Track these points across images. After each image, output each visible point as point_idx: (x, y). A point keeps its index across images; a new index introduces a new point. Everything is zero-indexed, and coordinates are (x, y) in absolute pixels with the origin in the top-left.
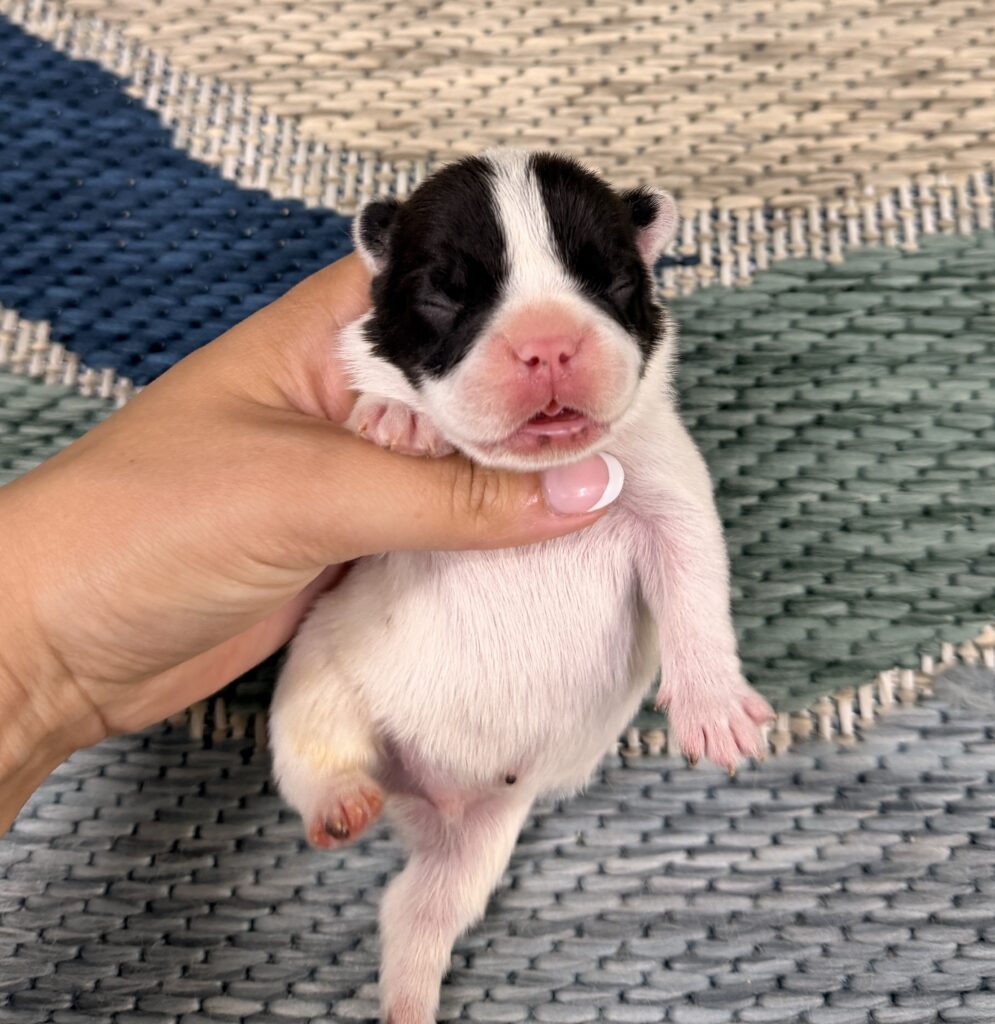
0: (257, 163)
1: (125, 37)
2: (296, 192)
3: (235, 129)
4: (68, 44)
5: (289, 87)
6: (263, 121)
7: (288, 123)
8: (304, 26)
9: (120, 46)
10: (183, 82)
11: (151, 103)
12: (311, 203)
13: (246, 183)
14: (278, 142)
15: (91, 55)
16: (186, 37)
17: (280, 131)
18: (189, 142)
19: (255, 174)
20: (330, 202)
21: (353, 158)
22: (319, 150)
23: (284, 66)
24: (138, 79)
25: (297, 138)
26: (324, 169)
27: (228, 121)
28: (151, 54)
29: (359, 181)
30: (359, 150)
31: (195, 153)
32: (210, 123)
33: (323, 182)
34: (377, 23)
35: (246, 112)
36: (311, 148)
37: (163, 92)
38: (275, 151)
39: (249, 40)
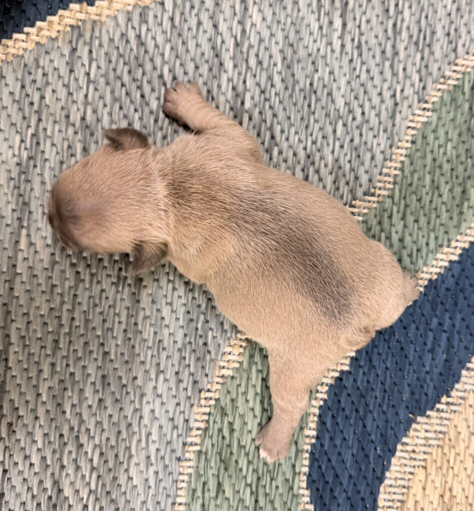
0: (407, 451)
1: (469, 392)
2: (393, 468)
3: (423, 442)
4: (468, 369)
5: (439, 464)
6: (425, 453)
7: (423, 464)
8: (465, 469)
9: (465, 391)
10: (446, 419)
11: (438, 406)
12: (387, 474)
13: (399, 447)
14: (415, 459)
15: (463, 379)
16: (466, 420)
17: (420, 460)
18: (418, 423)
19: (402, 451)
20: (387, 482)
21: (405, 491)
22: (411, 476)
23: (448, 461)
24: (450, 400)
25: (416, 468)
26: (401, 479)
27: (426, 438)
28: (460, 404)
29: (395, 493)
30: (408, 494)
31: (414, 426)
32: (427, 431)
33: (396, 479)
34: (464, 500)
35: (430, 446)
36: (411, 473)
37: (442, 411)
38: (411, 458)
39: (462, 446)
